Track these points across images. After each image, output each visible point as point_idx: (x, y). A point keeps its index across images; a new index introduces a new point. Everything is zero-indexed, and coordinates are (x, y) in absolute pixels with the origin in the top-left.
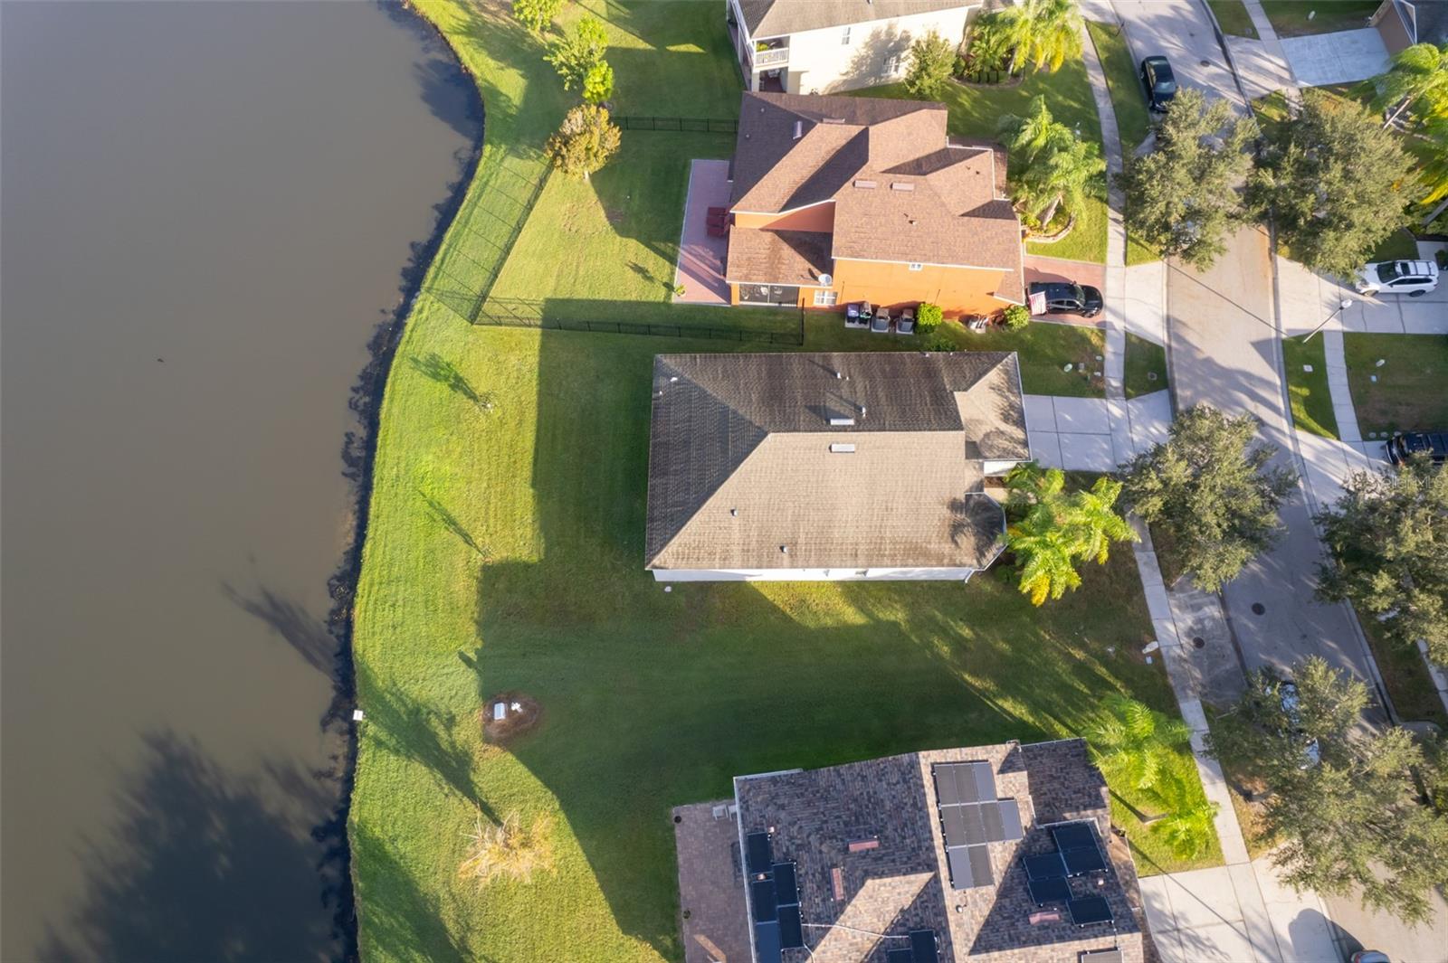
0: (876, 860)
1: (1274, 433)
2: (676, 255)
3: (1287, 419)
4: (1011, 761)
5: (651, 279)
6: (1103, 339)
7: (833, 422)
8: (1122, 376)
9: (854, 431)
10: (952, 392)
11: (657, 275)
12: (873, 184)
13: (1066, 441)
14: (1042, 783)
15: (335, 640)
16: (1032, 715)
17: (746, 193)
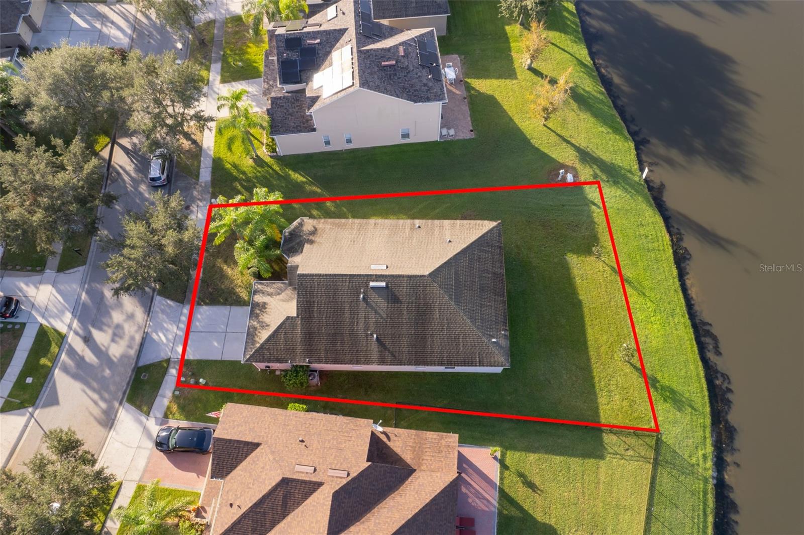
0: (384, 57)
1: (81, 332)
2: (500, 499)
3: (67, 342)
4: (313, 102)
5: (521, 475)
6: (168, 408)
7: (383, 284)
8: (166, 377)
9: (371, 276)
10: (298, 316)
11: (516, 479)
12: (331, 473)
13: (222, 326)
14: (297, 112)
15: (674, 225)
16: (289, 174)
17: (445, 488)
